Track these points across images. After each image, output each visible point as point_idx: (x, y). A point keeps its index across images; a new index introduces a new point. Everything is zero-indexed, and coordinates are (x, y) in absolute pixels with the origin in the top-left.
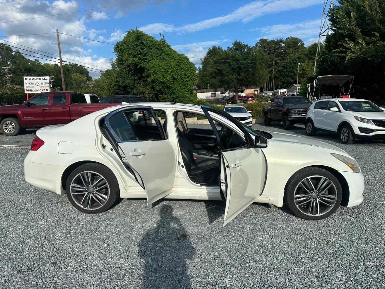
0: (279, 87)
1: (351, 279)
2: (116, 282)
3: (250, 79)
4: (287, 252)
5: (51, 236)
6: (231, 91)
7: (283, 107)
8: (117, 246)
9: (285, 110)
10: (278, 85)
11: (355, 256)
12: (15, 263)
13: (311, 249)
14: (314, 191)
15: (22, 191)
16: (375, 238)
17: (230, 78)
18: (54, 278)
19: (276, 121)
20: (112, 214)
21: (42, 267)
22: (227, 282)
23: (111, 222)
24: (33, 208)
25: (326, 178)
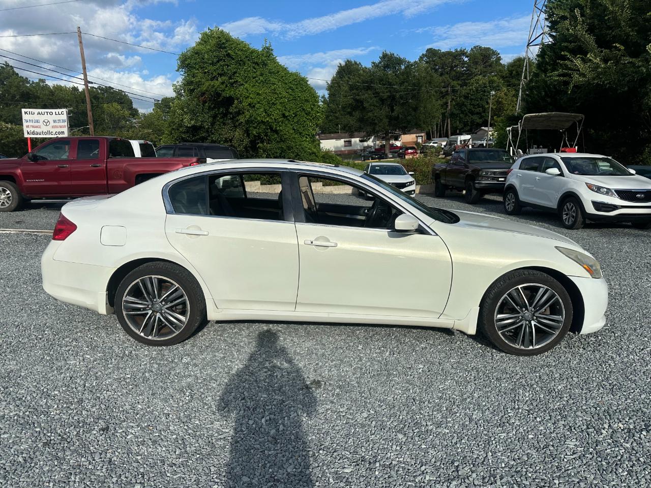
0: (458, 132)
1: (591, 450)
2: (211, 459)
3: (409, 118)
4: (486, 408)
5: (94, 384)
6: (378, 137)
7: (467, 167)
8: (207, 399)
9: (470, 171)
10: (456, 128)
11: (595, 413)
12: (38, 430)
13: (524, 403)
14: (527, 309)
15: (34, 307)
16: (625, 384)
17: (375, 114)
18: (106, 453)
19: (454, 189)
20: (192, 346)
21: (84, 436)
22: (392, 458)
23: (192, 360)
24: (57, 336)
25: (546, 287)
